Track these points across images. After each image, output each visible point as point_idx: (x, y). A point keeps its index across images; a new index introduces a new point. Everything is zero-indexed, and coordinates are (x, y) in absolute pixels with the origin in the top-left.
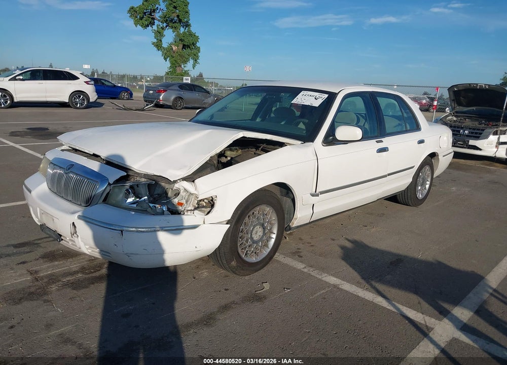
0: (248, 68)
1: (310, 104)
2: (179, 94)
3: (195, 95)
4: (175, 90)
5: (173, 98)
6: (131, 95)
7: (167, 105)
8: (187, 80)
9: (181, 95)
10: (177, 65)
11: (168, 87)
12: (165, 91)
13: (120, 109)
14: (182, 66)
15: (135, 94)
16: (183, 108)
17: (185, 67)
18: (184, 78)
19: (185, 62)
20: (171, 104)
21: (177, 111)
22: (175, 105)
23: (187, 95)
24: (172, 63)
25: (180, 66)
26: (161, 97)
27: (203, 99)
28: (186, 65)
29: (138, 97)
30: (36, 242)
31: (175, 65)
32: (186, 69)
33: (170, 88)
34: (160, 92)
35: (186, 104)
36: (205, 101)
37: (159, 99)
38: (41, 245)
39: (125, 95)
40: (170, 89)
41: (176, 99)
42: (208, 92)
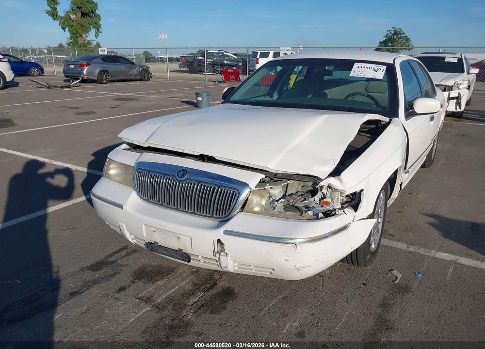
0: (163, 36)
1: (372, 77)
3: (120, 67)
4: (98, 63)
5: (97, 71)
6: (42, 70)
7: (92, 80)
8: (103, 51)
9: (105, 68)
10: (78, 35)
11: (91, 60)
12: (88, 65)
13: (41, 87)
14: (84, 36)
15: (45, 69)
16: (109, 82)
17: (87, 36)
18: (100, 49)
19: (87, 31)
20: (97, 79)
21: (103, 85)
22: (101, 79)
23: (111, 67)
24: (72, 33)
25: (81, 36)
26: (85, 72)
27: (128, 70)
28: (88, 35)
29: (50, 72)
30: (110, 259)
31: (76, 35)
32: (88, 39)
33: (92, 61)
34: (82, 66)
35: (111, 77)
36: (131, 72)
37: (82, 73)
38: (119, 262)
39: (35, 71)
40: (93, 63)
41: (101, 72)
42: (133, 63)
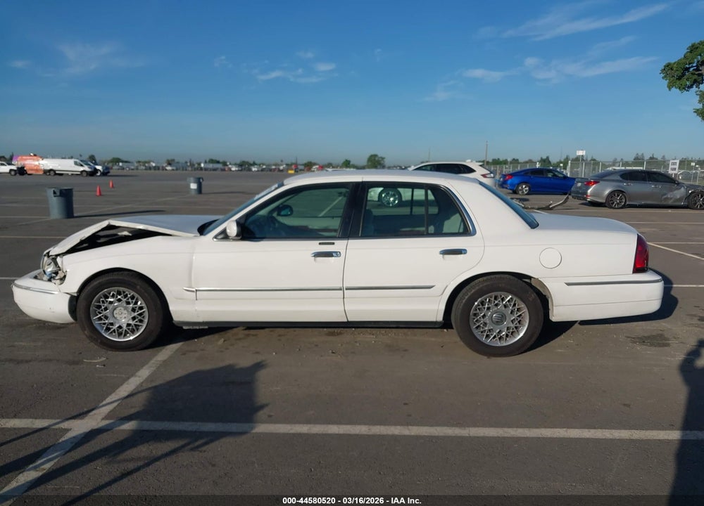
2: (619, 186)
3: (650, 187)
4: (613, 181)
5: (607, 192)
7: (597, 202)
8: (674, 164)
9: (623, 188)
11: (602, 177)
12: (596, 182)
16: (624, 206)
20: (604, 201)
21: (612, 210)
22: (611, 202)
23: (634, 188)
26: (589, 191)
27: (665, 191)
33: (605, 178)
34: (589, 184)
35: (630, 201)
36: (669, 195)
37: (586, 193)
40: (604, 180)
41: (612, 194)
42: (677, 182)
